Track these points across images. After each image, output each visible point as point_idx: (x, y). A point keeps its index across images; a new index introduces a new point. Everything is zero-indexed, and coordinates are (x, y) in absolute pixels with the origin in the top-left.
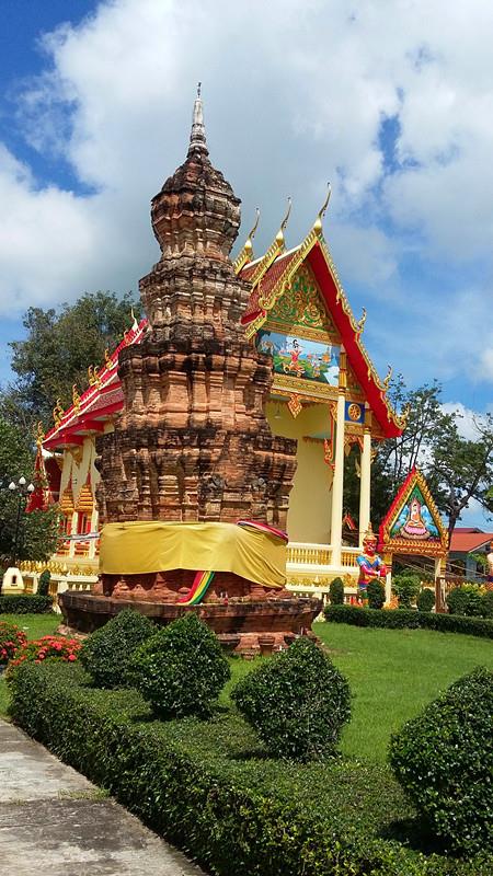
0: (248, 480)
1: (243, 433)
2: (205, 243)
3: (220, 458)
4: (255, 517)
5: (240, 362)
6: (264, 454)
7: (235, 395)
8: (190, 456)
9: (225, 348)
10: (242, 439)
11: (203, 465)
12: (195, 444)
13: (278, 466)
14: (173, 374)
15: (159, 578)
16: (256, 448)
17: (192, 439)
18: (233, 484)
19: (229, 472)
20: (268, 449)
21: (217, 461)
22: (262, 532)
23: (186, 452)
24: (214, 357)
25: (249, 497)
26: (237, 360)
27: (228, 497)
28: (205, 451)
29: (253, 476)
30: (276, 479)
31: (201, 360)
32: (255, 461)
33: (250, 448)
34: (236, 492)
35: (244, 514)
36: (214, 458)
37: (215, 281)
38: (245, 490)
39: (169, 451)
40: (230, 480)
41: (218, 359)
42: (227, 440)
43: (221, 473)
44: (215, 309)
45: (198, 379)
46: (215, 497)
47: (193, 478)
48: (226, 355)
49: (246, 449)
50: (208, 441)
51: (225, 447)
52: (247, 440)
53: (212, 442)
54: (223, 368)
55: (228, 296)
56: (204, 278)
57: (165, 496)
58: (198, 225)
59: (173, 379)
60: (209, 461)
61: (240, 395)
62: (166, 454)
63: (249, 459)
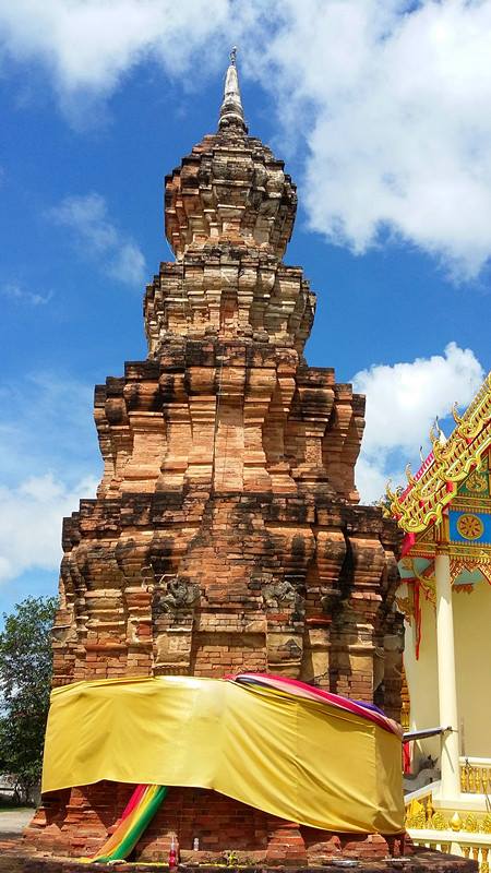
0: (257, 587)
1: (240, 494)
2: (220, 227)
3: (193, 544)
4: (274, 666)
5: (248, 375)
6: (289, 533)
7: (245, 437)
8: (132, 544)
9: (215, 354)
10: (239, 506)
11: (160, 561)
12: (144, 521)
13: (328, 556)
14: (137, 417)
15: (76, 801)
16: (272, 520)
17: (138, 513)
18: (220, 594)
19: (211, 571)
20: (301, 523)
21: (185, 552)
22: (291, 699)
23: (125, 538)
24: (193, 370)
25: (259, 623)
26: (242, 372)
27: (209, 622)
28: (163, 533)
29: (266, 576)
30: (326, 584)
31: (177, 383)
32: (269, 546)
33: (258, 522)
34: (230, 611)
35: (254, 658)
36: (179, 545)
37: (220, 266)
38: (248, 607)
39: (104, 542)
40: (215, 588)
41: (201, 374)
42: (208, 510)
43: (191, 573)
44: (226, 312)
45: (177, 417)
46: (177, 621)
47: (143, 588)
48: (217, 365)
49: (249, 524)
50: (166, 514)
51: (205, 523)
52: (249, 508)
53: (177, 516)
54: (214, 389)
55: (247, 287)
56: (202, 266)
57: (98, 629)
58: (207, 205)
59: (137, 425)
60: (169, 552)
61: (255, 435)
62: (97, 548)
63: (256, 544)
